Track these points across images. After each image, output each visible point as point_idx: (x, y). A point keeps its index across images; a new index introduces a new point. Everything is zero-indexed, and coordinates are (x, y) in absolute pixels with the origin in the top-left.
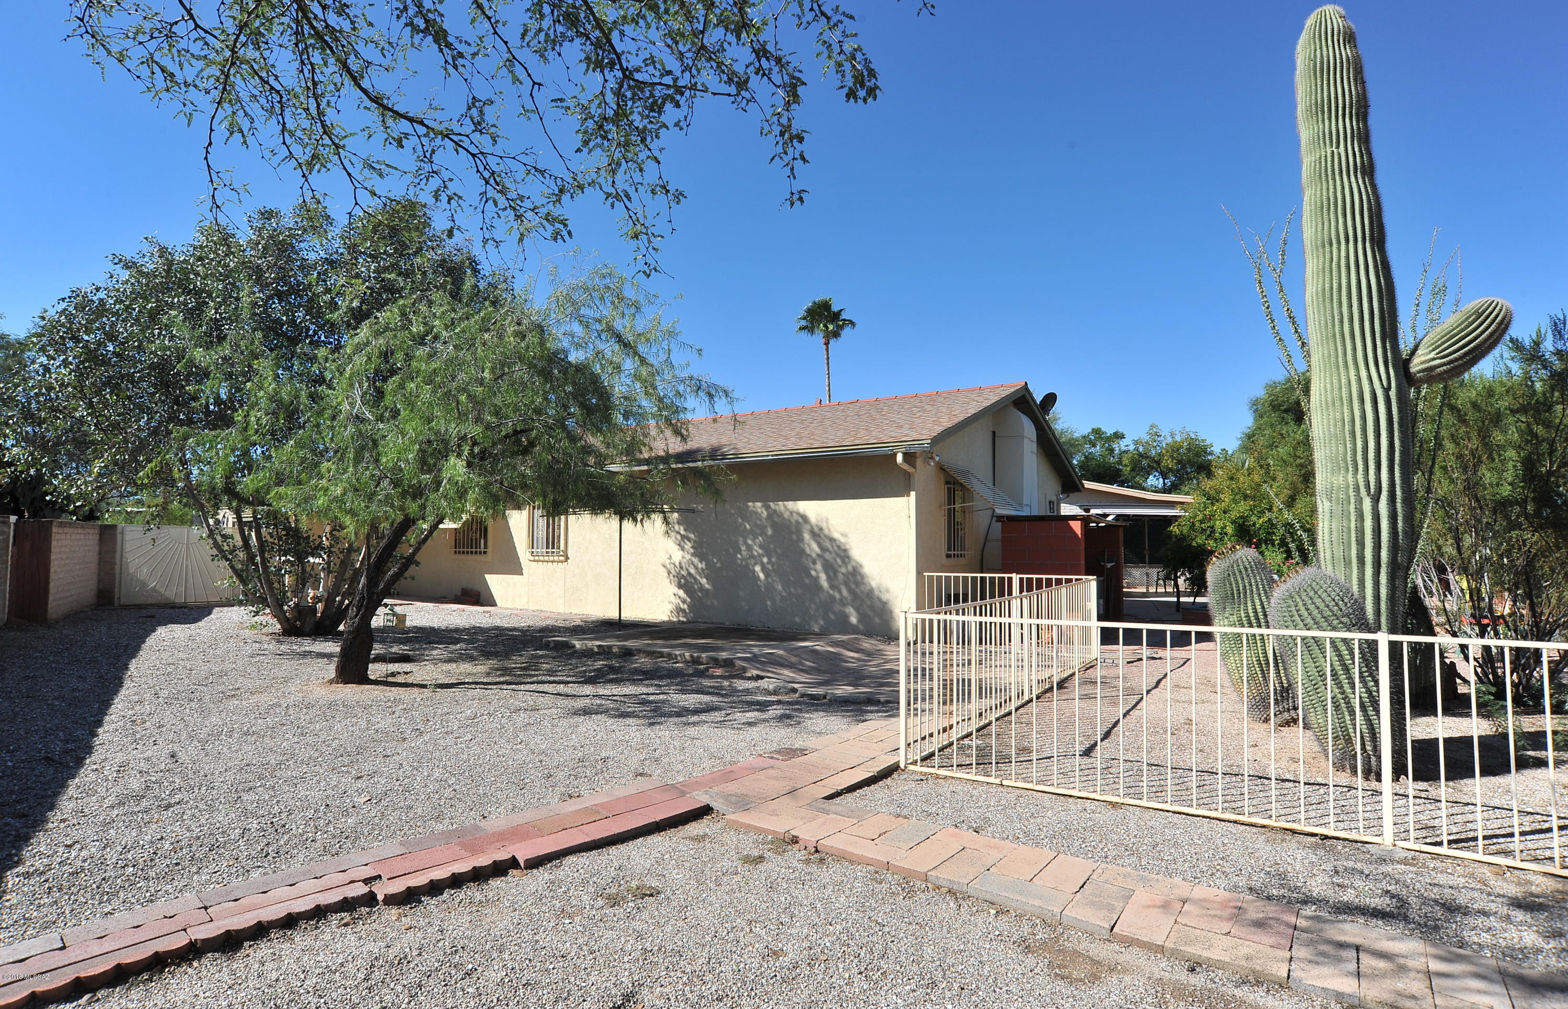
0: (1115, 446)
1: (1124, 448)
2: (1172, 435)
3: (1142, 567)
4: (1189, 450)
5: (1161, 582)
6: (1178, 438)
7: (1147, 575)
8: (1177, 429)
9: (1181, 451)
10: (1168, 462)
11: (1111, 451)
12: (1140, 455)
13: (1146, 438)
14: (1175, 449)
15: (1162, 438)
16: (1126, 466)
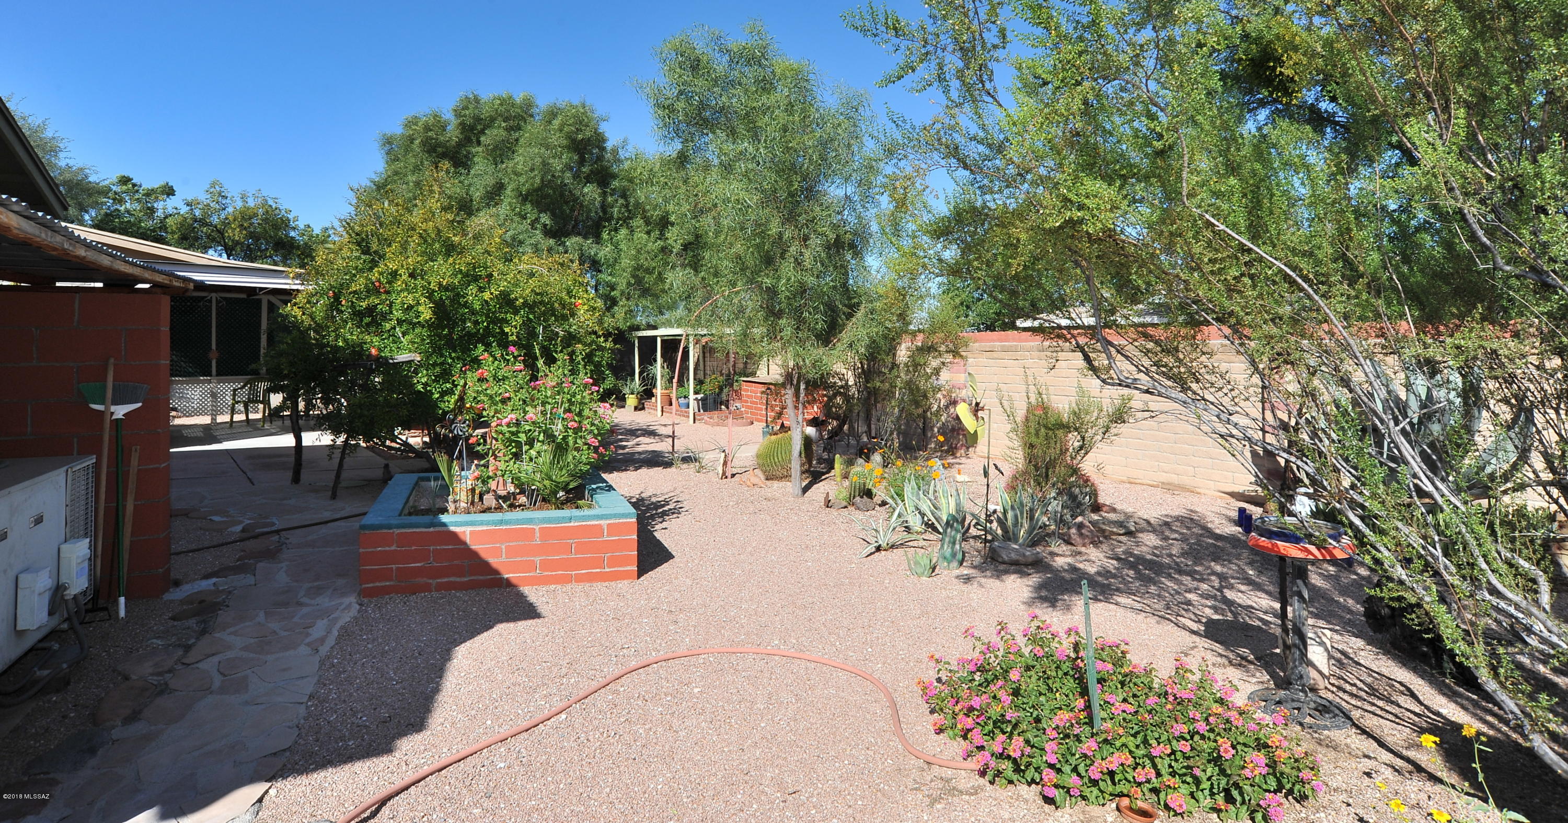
0: (159, 205)
1: (170, 210)
2: (244, 198)
3: (203, 382)
4: (266, 220)
5: (241, 407)
6: (251, 203)
7: (214, 395)
8: (251, 191)
9: (254, 221)
10: (235, 234)
11: (152, 210)
12: (195, 220)
13: (204, 198)
14: (246, 216)
15: (228, 201)
16: (173, 233)
